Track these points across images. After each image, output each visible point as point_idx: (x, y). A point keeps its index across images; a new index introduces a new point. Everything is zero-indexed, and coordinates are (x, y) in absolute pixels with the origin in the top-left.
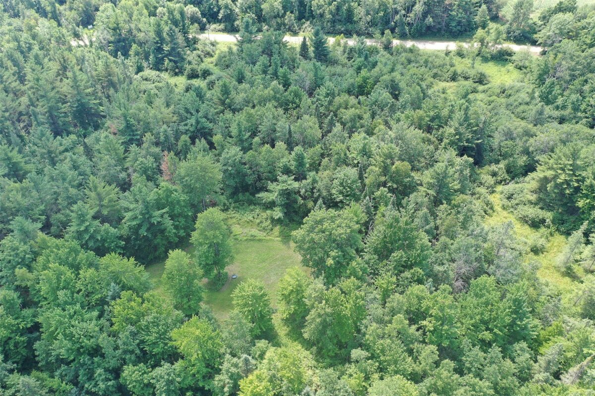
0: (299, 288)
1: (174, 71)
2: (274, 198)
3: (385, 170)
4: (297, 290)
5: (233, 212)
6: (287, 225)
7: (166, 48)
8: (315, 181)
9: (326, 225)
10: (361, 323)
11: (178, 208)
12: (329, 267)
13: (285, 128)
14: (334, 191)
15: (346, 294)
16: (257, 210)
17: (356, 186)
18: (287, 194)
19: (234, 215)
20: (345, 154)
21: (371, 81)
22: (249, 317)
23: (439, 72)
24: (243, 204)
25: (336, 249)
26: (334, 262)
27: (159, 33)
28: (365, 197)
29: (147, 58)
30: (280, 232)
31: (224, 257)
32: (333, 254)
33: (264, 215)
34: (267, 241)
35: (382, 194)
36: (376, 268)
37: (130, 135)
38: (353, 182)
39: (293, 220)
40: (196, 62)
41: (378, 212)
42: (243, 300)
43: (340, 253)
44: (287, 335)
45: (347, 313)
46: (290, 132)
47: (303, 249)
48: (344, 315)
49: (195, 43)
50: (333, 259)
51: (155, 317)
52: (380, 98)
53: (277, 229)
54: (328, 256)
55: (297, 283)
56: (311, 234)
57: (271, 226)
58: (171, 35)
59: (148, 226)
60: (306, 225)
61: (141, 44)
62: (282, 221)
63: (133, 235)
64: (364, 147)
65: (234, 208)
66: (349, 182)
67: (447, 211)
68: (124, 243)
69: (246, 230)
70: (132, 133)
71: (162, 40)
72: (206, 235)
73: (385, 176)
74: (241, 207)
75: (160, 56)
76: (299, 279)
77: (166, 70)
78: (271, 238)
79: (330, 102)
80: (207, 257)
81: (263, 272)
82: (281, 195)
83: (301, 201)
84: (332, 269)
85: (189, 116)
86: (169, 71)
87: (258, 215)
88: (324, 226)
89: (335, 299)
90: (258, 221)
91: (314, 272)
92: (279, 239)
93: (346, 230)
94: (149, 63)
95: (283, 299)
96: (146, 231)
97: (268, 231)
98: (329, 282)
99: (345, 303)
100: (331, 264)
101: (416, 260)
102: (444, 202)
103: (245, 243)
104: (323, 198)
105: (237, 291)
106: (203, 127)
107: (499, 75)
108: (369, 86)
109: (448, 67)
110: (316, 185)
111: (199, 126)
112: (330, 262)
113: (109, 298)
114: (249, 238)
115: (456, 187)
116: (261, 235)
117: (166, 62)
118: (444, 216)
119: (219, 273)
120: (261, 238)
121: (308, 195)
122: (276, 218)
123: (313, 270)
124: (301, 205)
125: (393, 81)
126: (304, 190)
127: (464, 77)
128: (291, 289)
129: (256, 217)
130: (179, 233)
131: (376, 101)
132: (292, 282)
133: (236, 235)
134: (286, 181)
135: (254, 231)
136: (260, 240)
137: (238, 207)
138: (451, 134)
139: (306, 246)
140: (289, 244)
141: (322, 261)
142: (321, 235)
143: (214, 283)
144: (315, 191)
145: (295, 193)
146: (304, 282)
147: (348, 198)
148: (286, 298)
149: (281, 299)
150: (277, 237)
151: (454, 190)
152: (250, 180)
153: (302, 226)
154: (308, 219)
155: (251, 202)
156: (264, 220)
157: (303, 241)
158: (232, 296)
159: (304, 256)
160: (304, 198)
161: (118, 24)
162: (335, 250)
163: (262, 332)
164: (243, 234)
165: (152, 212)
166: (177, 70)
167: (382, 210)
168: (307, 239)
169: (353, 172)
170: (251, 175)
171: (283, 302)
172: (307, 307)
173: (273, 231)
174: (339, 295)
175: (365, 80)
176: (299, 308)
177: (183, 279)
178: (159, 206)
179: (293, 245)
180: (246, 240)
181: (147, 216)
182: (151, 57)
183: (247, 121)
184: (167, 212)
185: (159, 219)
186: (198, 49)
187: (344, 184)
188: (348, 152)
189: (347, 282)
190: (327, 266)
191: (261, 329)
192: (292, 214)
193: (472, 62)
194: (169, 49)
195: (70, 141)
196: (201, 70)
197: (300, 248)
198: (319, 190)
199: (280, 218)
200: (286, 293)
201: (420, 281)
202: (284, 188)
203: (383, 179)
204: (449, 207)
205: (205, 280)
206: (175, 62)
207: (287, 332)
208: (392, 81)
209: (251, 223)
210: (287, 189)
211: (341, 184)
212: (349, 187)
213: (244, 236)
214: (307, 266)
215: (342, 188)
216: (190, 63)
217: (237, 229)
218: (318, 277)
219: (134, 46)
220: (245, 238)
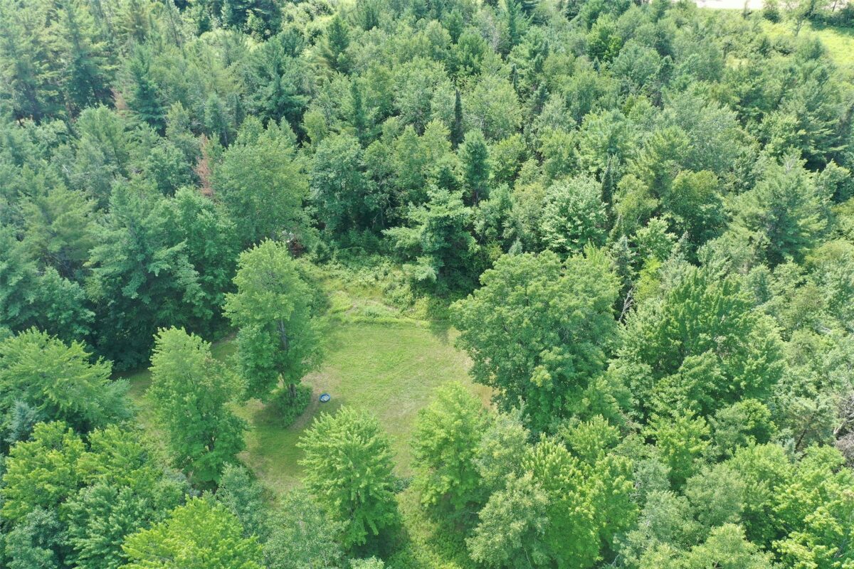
0: (462, 435)
1: (262, 32)
2: (419, 236)
3: (658, 185)
4: (459, 440)
5: (335, 267)
6: (444, 296)
8: (506, 204)
9: (533, 285)
10: (624, 539)
11: (210, 245)
12: (537, 389)
13: (448, 102)
14: (546, 227)
15: (582, 458)
16: (385, 265)
17: (597, 216)
18: (447, 229)
19: (337, 272)
20: (571, 155)
21: (615, 36)
22: (338, 502)
23: (735, 43)
24: (358, 251)
25: (559, 345)
26: (553, 377)
28: (616, 238)
29: (218, 12)
30: (429, 310)
31: (299, 354)
32: (548, 356)
33: (399, 274)
34: (402, 326)
35: (654, 234)
36: (647, 396)
37: (147, 112)
38: (590, 206)
39: (458, 286)
40: (301, 20)
41: (642, 272)
42: (324, 458)
43: (567, 355)
44: (431, 541)
45: (586, 509)
46: (458, 108)
47: (478, 343)
48: (579, 516)
50: (550, 369)
51: (101, 493)
52: (638, 61)
53: (423, 303)
54: (538, 361)
55: (459, 422)
56: (497, 308)
57: (410, 296)
59: (143, 279)
60: (486, 288)
62: (434, 286)
63: (111, 297)
64: (613, 140)
65: (338, 258)
66: (581, 205)
67: (794, 277)
68: (93, 314)
69: (359, 303)
70: (151, 109)
72: (257, 302)
73: (659, 198)
74: (353, 258)
75: (240, 7)
76: (464, 412)
77: (249, 32)
78: (409, 320)
79: (539, 68)
80: (259, 352)
81: (388, 391)
82: (433, 230)
83: (474, 246)
84: (546, 392)
85: (263, 81)
86: (253, 33)
87: (386, 274)
88: (530, 289)
89: (554, 470)
90: (385, 285)
91: (500, 397)
92: (426, 323)
93: (585, 299)
94: (222, 20)
95: (424, 457)
96: (138, 291)
97: (404, 306)
98: (538, 426)
99: (580, 483)
100: (545, 381)
101: (751, 380)
102: (790, 258)
103: (356, 328)
104: (522, 240)
105: (312, 433)
106: (290, 102)
107: (846, 50)
108: (612, 47)
109: (751, 34)
110: (507, 212)
111: (281, 100)
112: (541, 375)
113: (12, 435)
114: (364, 318)
115: (815, 227)
116: (390, 314)
117: (251, 17)
118: (789, 288)
119: (292, 388)
120: (388, 319)
121: (491, 233)
122: (421, 277)
123: (497, 392)
124: (474, 255)
125: (660, 35)
126: (482, 222)
127: (781, 51)
128: (443, 435)
129: (381, 277)
130: (214, 299)
131: (629, 69)
132: (448, 418)
133: (337, 312)
134: (445, 202)
135: (376, 306)
136: (386, 324)
137: (347, 258)
138: (789, 125)
139: (483, 337)
140: (446, 335)
141: (522, 373)
142: (520, 310)
143: (280, 410)
144: (506, 224)
145: (465, 229)
146: (476, 421)
147: (576, 241)
148: (434, 456)
149: (420, 455)
150: (422, 319)
151: (811, 233)
152: (373, 202)
153: (476, 291)
154: (493, 272)
155: (372, 249)
156: (397, 284)
157: (478, 324)
158: (299, 445)
159: (479, 358)
160: (482, 240)
162: (556, 348)
163: (370, 536)
164: (352, 311)
165: (150, 249)
166: (268, 32)
167: (652, 269)
168: (487, 319)
169: (588, 188)
170: (375, 191)
171: (425, 464)
172: (481, 482)
173: (415, 306)
174: (563, 461)
175: (605, 35)
176: (461, 483)
177: (187, 399)
178: (170, 236)
179: (454, 334)
180: (358, 322)
181: (140, 258)
182: (224, 8)
183: (374, 88)
184: (185, 251)
185: (165, 266)
187: (571, 210)
188: (575, 151)
189: (587, 430)
190: (533, 384)
191: (368, 528)
192: (455, 274)
193: (795, 27)
195: (52, 130)
196: (309, 30)
197: (471, 340)
198: (514, 224)
199: (428, 280)
200: (432, 443)
201: (761, 435)
202: (441, 215)
203: (653, 204)
204: (801, 269)
205: (256, 404)
206: (266, 18)
207: (430, 534)
208: (658, 35)
209: (370, 290)
210: (447, 218)
211: (563, 211)
212: (579, 218)
213: (353, 314)
214: (485, 382)
215: (564, 219)
216: (290, 19)
217: (340, 300)
218: (508, 409)
220: (356, 319)
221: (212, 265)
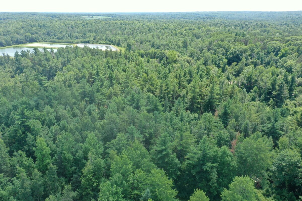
1: (274, 106)
7: (274, 93)
11: (226, 169)
27: (273, 85)
29: (260, 96)
37: (223, 119)
40: (291, 106)
49: (295, 97)
58: (281, 87)
59: (199, 170)
61: (260, 88)
63: (187, 171)
65: (274, 198)
68: (180, 173)
70: (225, 119)
71: (274, 89)
72: (235, 197)
75: (269, 96)
85: (268, 122)
86: (270, 106)
94: (260, 99)
96: (196, 173)
106: (276, 132)
111: (272, 130)
113: (142, 198)
117: (271, 100)
130: (219, 188)
152: (299, 182)
161: (251, 76)
165: (206, 161)
166: (276, 107)
178: (214, 160)
181: (201, 163)
182: (263, 96)
184: (216, 167)
185: (208, 169)
186: (296, 101)
194: (276, 94)
195: (194, 116)
196: (293, 110)
206: (277, 102)
216: (287, 105)
219: (255, 88)
221: (224, 176)
